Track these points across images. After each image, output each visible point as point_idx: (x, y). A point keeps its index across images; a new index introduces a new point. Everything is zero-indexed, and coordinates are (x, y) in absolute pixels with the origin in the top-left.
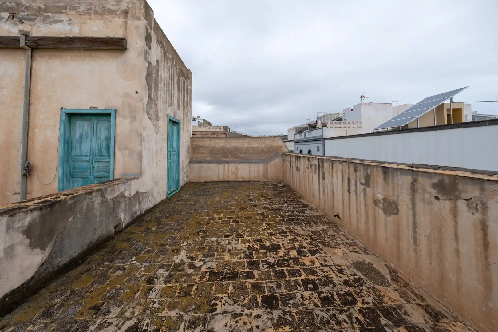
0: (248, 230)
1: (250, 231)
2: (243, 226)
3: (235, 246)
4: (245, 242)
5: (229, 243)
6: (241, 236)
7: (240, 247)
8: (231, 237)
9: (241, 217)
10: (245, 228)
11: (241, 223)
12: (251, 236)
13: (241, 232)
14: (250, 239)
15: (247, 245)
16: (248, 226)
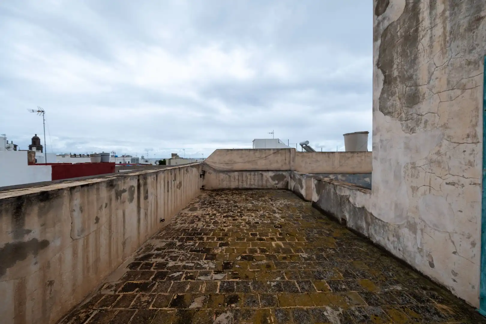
0: (241, 227)
1: (240, 226)
2: (246, 230)
3: (250, 218)
4: (244, 220)
5: (254, 219)
6: (247, 223)
7: (247, 218)
8: (254, 222)
9: (249, 240)
10: (244, 228)
11: (249, 233)
12: (239, 222)
13: (247, 226)
14: (240, 221)
15: (243, 218)
16: (242, 230)
